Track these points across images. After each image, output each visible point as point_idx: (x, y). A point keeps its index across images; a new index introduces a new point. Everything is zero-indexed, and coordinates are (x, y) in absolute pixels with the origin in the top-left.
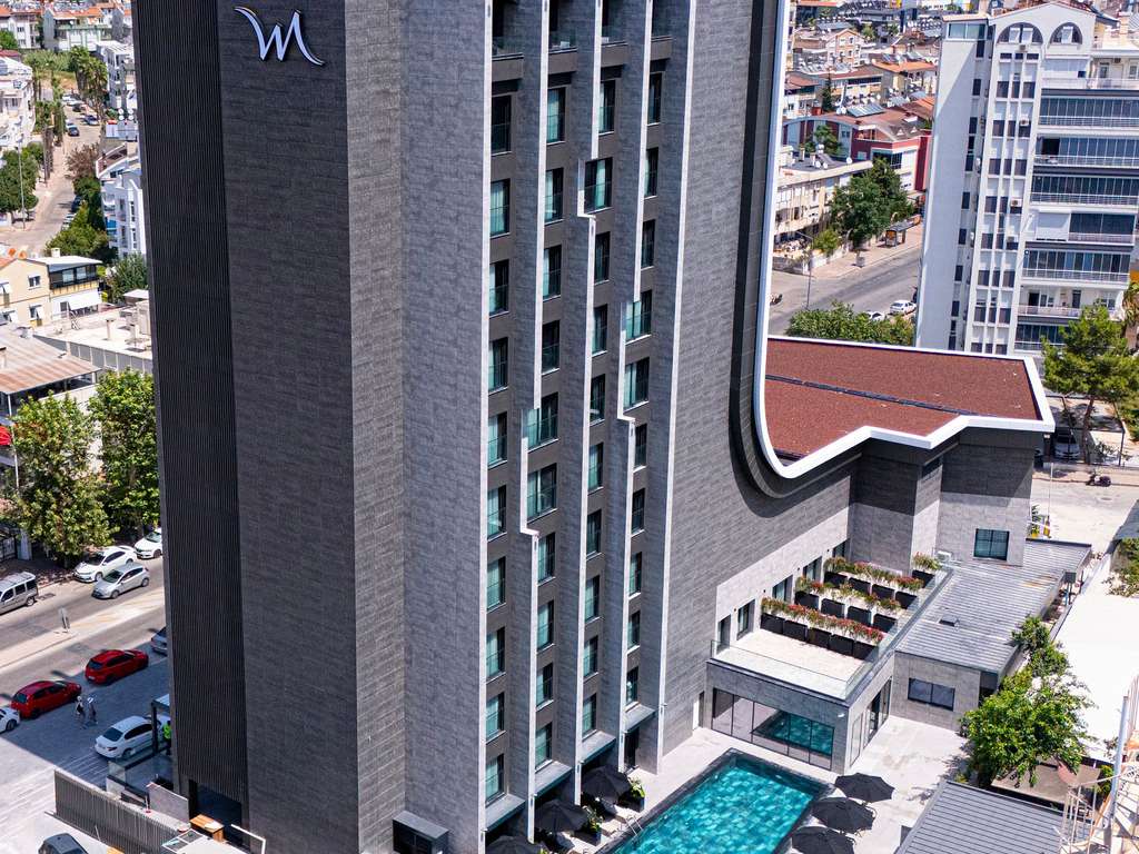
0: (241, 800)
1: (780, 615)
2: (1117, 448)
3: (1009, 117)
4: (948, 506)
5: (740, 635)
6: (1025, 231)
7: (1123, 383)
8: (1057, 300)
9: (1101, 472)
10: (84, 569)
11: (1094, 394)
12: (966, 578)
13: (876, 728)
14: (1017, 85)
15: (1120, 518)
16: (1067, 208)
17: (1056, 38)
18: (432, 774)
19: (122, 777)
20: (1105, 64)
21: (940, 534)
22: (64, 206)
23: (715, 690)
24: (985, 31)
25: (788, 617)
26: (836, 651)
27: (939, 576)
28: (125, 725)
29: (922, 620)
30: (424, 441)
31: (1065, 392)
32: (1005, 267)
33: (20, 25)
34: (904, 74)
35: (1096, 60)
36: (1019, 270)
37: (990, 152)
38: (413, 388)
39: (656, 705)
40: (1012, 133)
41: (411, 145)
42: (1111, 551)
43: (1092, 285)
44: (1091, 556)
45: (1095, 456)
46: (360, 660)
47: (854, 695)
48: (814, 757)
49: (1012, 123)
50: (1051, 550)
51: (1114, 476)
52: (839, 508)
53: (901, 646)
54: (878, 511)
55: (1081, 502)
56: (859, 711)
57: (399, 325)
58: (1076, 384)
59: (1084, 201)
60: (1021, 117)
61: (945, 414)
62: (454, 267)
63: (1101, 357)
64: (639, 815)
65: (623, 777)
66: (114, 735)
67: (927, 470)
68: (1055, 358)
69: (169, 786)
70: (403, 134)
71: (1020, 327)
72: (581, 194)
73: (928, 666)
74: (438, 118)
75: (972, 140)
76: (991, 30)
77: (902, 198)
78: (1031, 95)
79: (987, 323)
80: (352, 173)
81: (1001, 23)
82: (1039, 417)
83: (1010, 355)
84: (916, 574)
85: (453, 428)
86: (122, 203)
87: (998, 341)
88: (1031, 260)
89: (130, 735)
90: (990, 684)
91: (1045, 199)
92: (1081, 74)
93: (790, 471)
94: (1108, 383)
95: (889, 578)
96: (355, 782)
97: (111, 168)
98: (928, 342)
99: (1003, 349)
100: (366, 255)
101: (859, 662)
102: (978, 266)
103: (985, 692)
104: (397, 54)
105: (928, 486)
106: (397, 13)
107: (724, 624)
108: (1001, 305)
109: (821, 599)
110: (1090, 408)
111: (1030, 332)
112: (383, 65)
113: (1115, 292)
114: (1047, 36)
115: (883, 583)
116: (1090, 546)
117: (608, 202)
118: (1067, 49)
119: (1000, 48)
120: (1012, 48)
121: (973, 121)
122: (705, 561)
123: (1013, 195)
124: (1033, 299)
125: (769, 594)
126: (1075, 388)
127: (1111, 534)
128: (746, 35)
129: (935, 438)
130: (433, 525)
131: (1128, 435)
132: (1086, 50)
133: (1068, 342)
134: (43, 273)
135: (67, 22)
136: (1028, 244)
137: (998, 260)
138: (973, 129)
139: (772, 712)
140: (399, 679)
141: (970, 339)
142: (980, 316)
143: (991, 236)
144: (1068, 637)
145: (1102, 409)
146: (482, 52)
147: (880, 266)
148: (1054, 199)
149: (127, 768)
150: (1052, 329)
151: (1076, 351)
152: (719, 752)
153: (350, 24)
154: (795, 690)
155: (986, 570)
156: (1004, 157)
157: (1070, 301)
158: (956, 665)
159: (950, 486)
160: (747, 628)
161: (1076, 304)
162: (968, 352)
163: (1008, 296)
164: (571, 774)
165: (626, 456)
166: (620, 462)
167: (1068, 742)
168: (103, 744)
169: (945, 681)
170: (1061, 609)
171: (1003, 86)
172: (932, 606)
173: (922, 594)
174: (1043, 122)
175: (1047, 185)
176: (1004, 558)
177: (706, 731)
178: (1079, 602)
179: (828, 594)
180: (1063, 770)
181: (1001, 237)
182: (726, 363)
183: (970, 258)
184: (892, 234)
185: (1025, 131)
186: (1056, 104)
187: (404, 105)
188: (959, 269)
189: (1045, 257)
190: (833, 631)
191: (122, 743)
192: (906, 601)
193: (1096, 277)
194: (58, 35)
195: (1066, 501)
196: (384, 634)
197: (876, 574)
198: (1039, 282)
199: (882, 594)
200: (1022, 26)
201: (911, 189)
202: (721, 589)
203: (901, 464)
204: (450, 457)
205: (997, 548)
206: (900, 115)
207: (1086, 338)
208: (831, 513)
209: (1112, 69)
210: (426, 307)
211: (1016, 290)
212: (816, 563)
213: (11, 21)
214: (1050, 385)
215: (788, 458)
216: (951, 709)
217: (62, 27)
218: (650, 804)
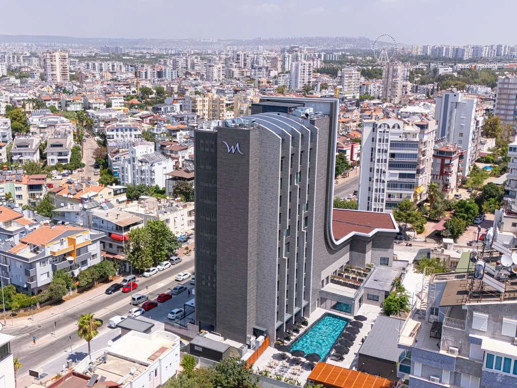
0: (214, 325)
1: (335, 279)
2: (413, 236)
3: (382, 148)
4: (374, 251)
5: (326, 284)
6: (387, 178)
7: (414, 219)
8: (396, 196)
9: (409, 242)
10: (146, 274)
11: (407, 222)
12: (379, 270)
13: (360, 306)
14: (384, 140)
15: (415, 254)
16: (398, 172)
17: (394, 127)
18: (263, 316)
19: (179, 322)
20: (406, 134)
21: (372, 259)
22: (91, 166)
23: (321, 298)
24: (375, 125)
25: (337, 280)
26: (350, 287)
27: (372, 269)
28: (176, 310)
29: (369, 280)
30: (263, 237)
31: (399, 221)
32: (382, 188)
33: (54, 102)
34: (343, 122)
35: (404, 133)
36: (386, 188)
37: (377, 157)
38: (260, 225)
39: (309, 301)
40: (383, 152)
41: (261, 171)
42: (413, 263)
43: (405, 192)
44: (409, 264)
45: (407, 238)
46: (248, 288)
47: (356, 297)
48: (346, 313)
49: (383, 149)
50: (399, 262)
51: (413, 244)
52: (347, 252)
53: (365, 286)
54: (357, 253)
55: (404, 251)
56: (357, 302)
57: (257, 210)
58: (402, 219)
59: (402, 170)
60: (385, 148)
61: (372, 229)
62: (271, 198)
63: (408, 212)
64: (298, 335)
65: (303, 318)
66: (173, 313)
67: (369, 242)
68: (396, 212)
69: (194, 324)
70: (259, 168)
71: (386, 204)
72: (296, 180)
73: (372, 291)
74: (268, 166)
75: (372, 154)
76: (376, 125)
77: (347, 163)
78: (387, 142)
79: (377, 203)
80: (250, 178)
81: (379, 123)
82: (395, 228)
83: (384, 212)
84: (367, 269)
85: (270, 234)
86: (123, 168)
87: (380, 207)
88: (389, 186)
89: (177, 313)
90: (387, 294)
91: (392, 169)
92: (400, 137)
93: (338, 243)
94: (410, 219)
95: (360, 270)
96: (246, 318)
97: (116, 157)
98: (362, 209)
99: (382, 210)
100: (252, 195)
101: (356, 290)
102: (375, 187)
103: (386, 297)
104: (258, 152)
105: (369, 246)
106: (259, 143)
107: (323, 281)
108: (381, 198)
109: (344, 275)
110: (406, 226)
111: (389, 205)
112: (256, 154)
113: (411, 194)
114: (391, 127)
115: (359, 271)
116: (408, 261)
117: (300, 181)
118: (396, 130)
119: (379, 130)
120: (382, 130)
121: (372, 149)
122: (319, 265)
123: (383, 168)
124: (389, 196)
125: (332, 274)
126: (402, 220)
127: (413, 259)
128: (327, 141)
129: (371, 234)
130: (265, 256)
131: (416, 233)
132: (401, 130)
133: (400, 208)
134: (112, 191)
135: (70, 101)
136: (388, 181)
137: (380, 186)
138: (372, 151)
139: (336, 302)
140: (255, 294)
141: (373, 207)
142: (376, 200)
143: (378, 179)
144: (405, 283)
145: (409, 226)
146: (279, 152)
147: (343, 184)
148: (394, 170)
149: (180, 320)
150: (395, 204)
151: (402, 210)
152: (323, 313)
153: (251, 146)
154: (342, 296)
155: (383, 268)
156: (381, 158)
157: (399, 196)
158: (379, 290)
159: (374, 246)
160: (327, 283)
161: (401, 198)
162: (372, 211)
163: (383, 195)
164: (292, 317)
165: (304, 240)
166: (302, 241)
167: (407, 306)
168: (170, 316)
169: (376, 294)
170: (402, 277)
171: (380, 140)
172: (371, 277)
173: (369, 274)
174: (390, 149)
175: (392, 166)
176: (388, 265)
177: (319, 308)
178: (406, 275)
179: (346, 274)
180: (406, 312)
181: (380, 179)
182: (323, 217)
183: (373, 185)
184: (345, 174)
185: (386, 151)
186: (394, 145)
187: (260, 162)
188: (370, 188)
189: (392, 185)
190: (349, 283)
191: (175, 315)
192: (365, 275)
193: (406, 190)
194: (67, 105)
195: (401, 250)
196: (253, 282)
197: (357, 269)
198: (390, 191)
199: (359, 274)
200: (384, 124)
201: (349, 160)
202: (322, 273)
203: (362, 241)
204: (269, 240)
205: (386, 262)
206: (345, 138)
207: (404, 207)
208: (346, 254)
209: (408, 135)
210: (264, 206)
211: (385, 193)
212: (342, 267)
213: (51, 101)
214: (396, 220)
215: (337, 240)
216: (378, 301)
217: (68, 103)
218: (309, 325)
